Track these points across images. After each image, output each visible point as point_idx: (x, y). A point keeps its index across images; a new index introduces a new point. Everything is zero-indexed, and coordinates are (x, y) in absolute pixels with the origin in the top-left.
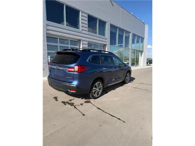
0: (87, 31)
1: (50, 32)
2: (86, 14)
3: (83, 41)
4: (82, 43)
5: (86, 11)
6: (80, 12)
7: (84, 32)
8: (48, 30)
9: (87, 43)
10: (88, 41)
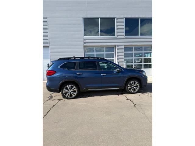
0: (123, 35)
1: (87, 44)
2: (123, 19)
3: (118, 46)
4: (117, 49)
5: (122, 16)
6: (116, 19)
7: (119, 37)
8: (85, 43)
9: (123, 47)
10: (125, 45)
